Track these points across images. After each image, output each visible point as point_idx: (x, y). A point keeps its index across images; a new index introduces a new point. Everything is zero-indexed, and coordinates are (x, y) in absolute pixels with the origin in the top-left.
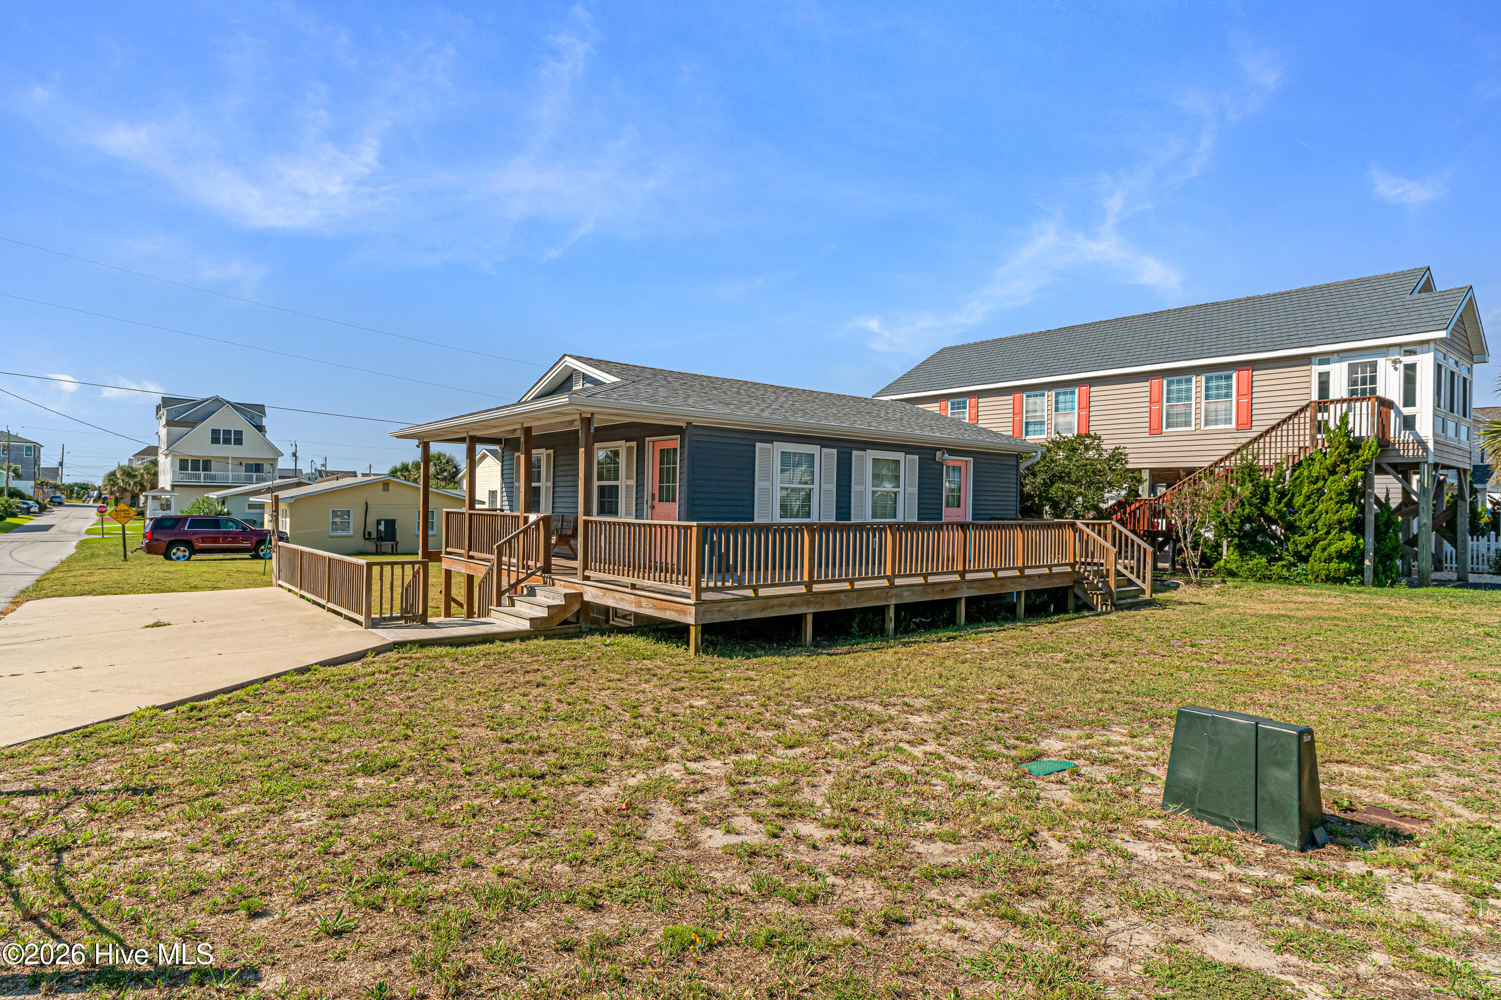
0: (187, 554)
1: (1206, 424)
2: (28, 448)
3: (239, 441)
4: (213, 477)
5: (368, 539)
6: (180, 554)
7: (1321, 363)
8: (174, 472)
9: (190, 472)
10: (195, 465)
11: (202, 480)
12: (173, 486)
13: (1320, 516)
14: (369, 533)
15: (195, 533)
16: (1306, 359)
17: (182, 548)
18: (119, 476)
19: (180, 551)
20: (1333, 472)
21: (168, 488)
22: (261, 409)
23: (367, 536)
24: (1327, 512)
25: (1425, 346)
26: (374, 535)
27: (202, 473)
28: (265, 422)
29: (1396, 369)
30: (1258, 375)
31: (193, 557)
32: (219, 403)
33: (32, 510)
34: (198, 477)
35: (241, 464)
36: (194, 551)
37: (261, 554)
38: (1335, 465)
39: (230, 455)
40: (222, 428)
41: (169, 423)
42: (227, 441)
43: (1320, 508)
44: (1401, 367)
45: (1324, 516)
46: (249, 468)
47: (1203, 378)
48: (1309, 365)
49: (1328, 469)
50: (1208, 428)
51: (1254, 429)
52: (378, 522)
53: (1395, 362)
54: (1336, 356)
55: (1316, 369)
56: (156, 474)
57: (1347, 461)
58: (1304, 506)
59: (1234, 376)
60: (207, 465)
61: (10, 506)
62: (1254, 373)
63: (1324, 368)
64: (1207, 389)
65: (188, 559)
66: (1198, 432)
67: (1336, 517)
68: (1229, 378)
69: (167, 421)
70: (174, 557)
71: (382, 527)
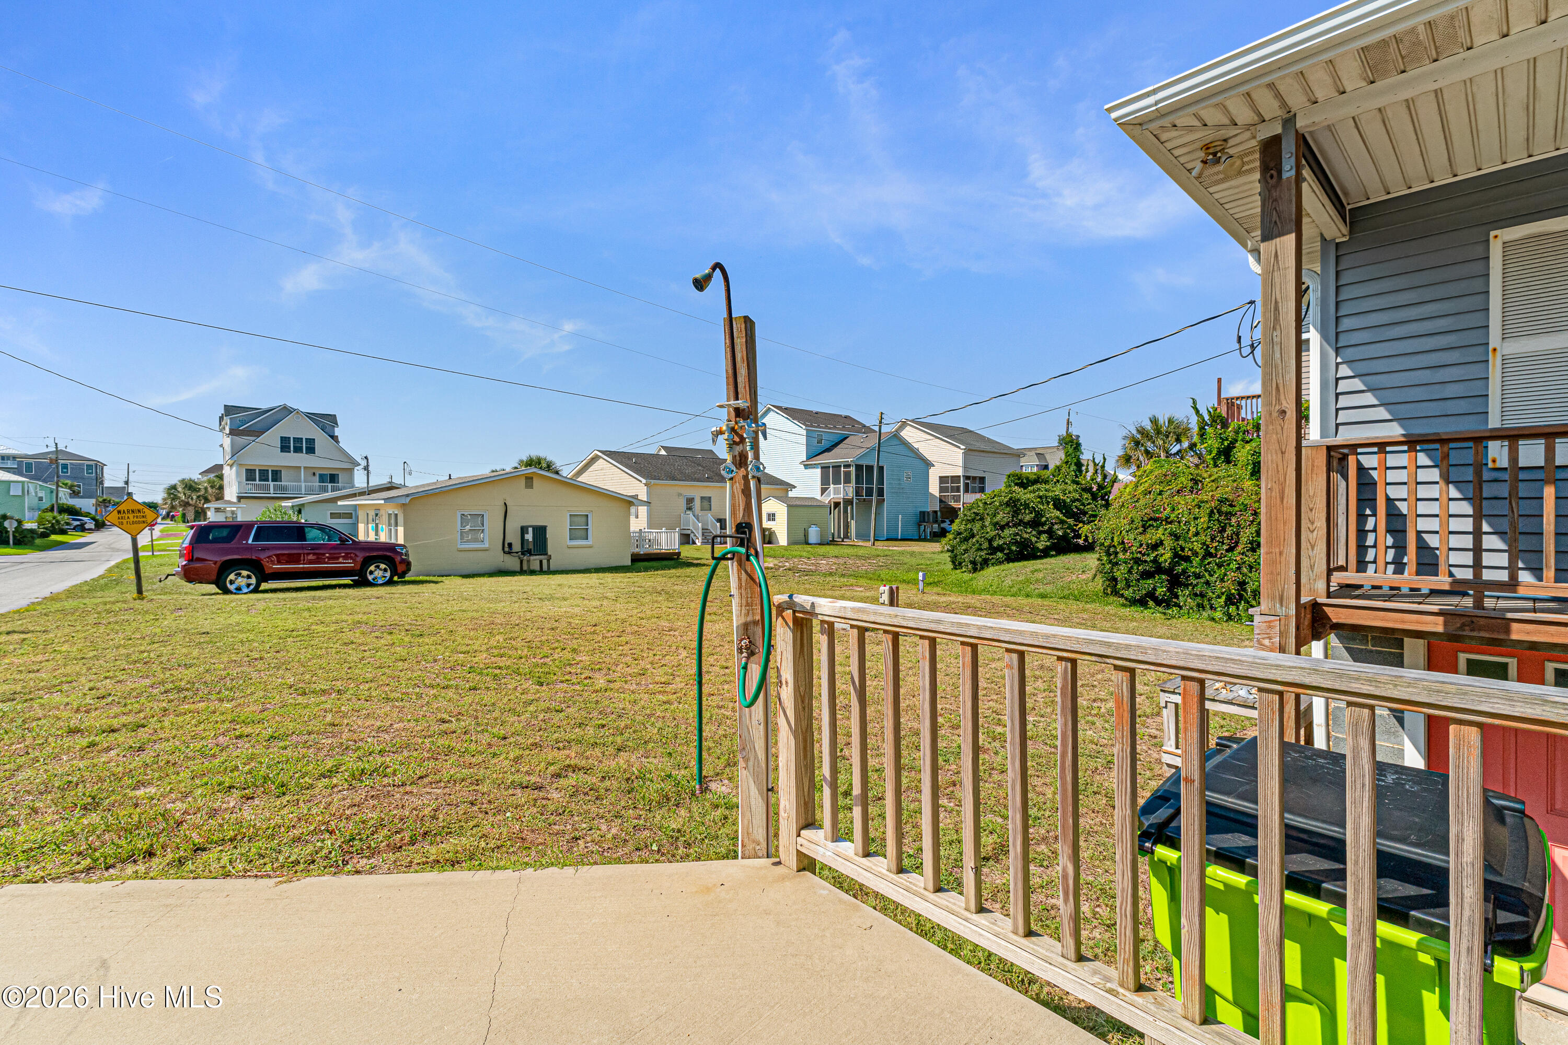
0: (253, 581)
2: (89, 467)
3: (311, 450)
4: (284, 488)
5: (509, 553)
6: (241, 582)
8: (239, 483)
9: (257, 482)
10: (264, 475)
11: (272, 491)
12: (240, 498)
14: (510, 545)
15: (264, 549)
17: (245, 573)
18: (180, 489)
19: (241, 579)
21: (235, 500)
22: (332, 419)
23: (507, 549)
26: (517, 547)
27: (272, 484)
28: (337, 432)
31: (264, 586)
32: (286, 411)
33: (87, 526)
34: (268, 487)
35: (314, 474)
36: (264, 576)
37: (370, 578)
39: (303, 465)
40: (292, 435)
41: (233, 432)
42: (298, 450)
46: (322, 478)
52: (524, 530)
56: (221, 488)
60: (277, 475)
61: (58, 522)
65: (256, 590)
69: (231, 430)
70: (232, 588)
71: (529, 537)
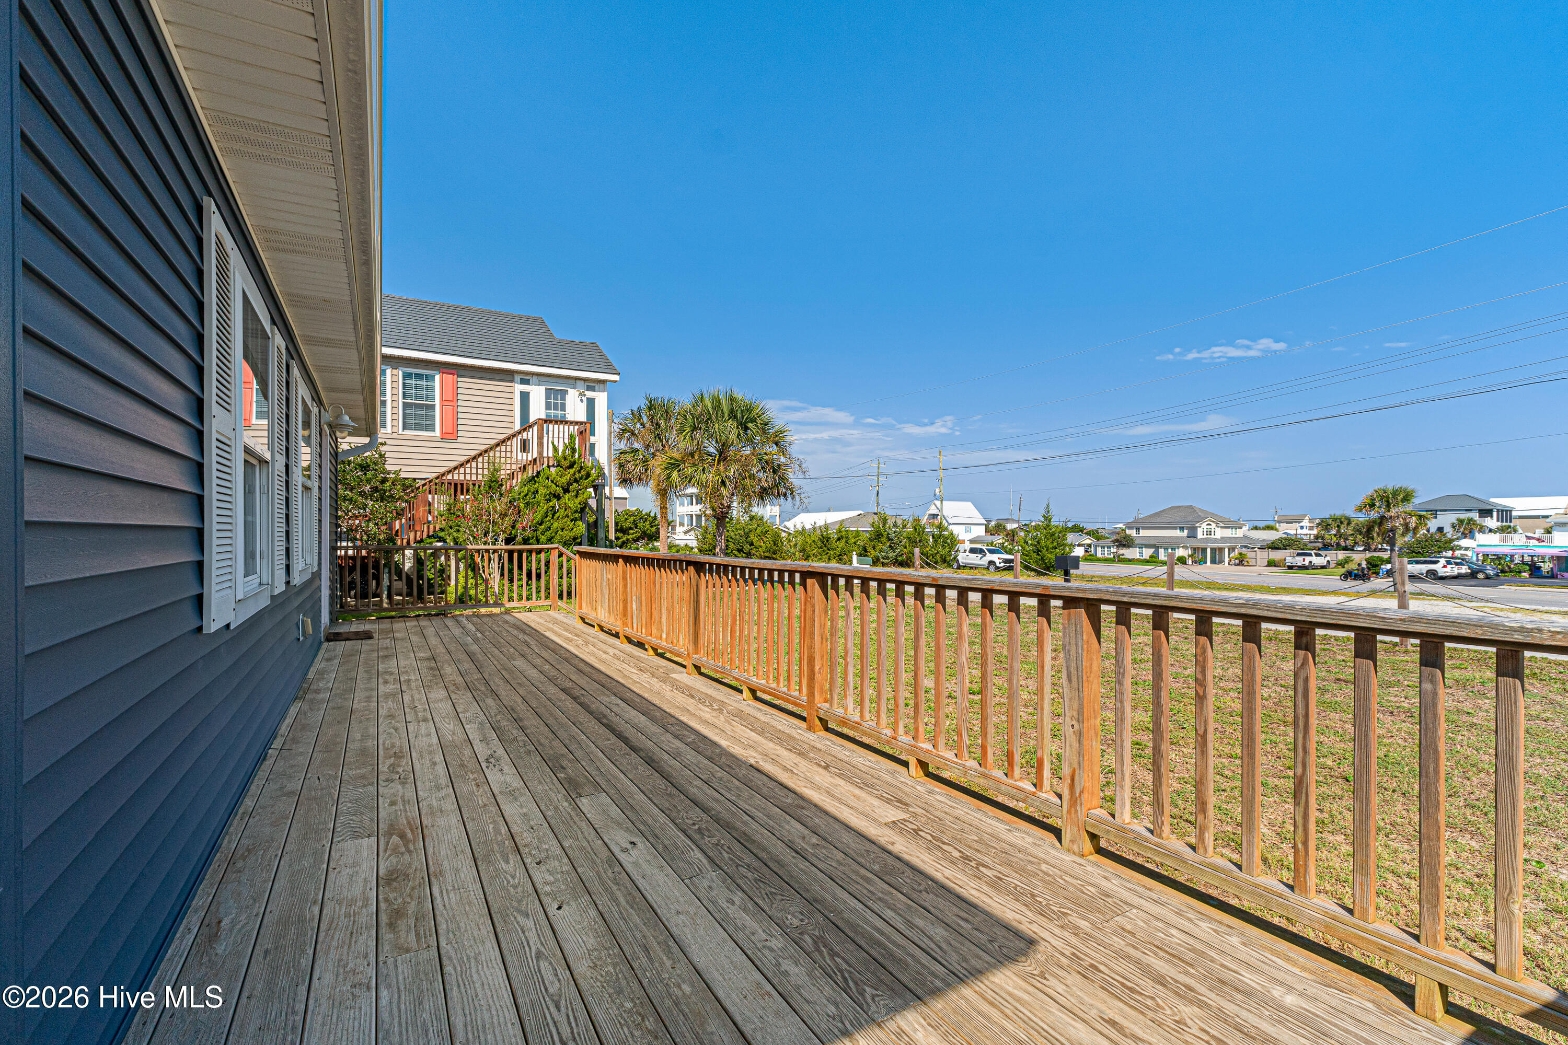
1: (404, 429)
7: (525, 382)
13: (556, 533)
16: (507, 376)
20: (566, 491)
24: (562, 530)
25: (601, 386)
29: (582, 401)
30: (465, 383)
38: (570, 484)
43: (555, 525)
44: (584, 399)
45: (560, 533)
47: (401, 374)
48: (513, 381)
49: (563, 488)
50: (407, 432)
51: (459, 440)
53: (582, 394)
54: (535, 378)
55: (519, 388)
57: (576, 481)
58: (541, 524)
59: (437, 378)
62: (459, 379)
63: (525, 388)
64: (405, 386)
66: (394, 436)
67: (572, 534)
68: (430, 378)
